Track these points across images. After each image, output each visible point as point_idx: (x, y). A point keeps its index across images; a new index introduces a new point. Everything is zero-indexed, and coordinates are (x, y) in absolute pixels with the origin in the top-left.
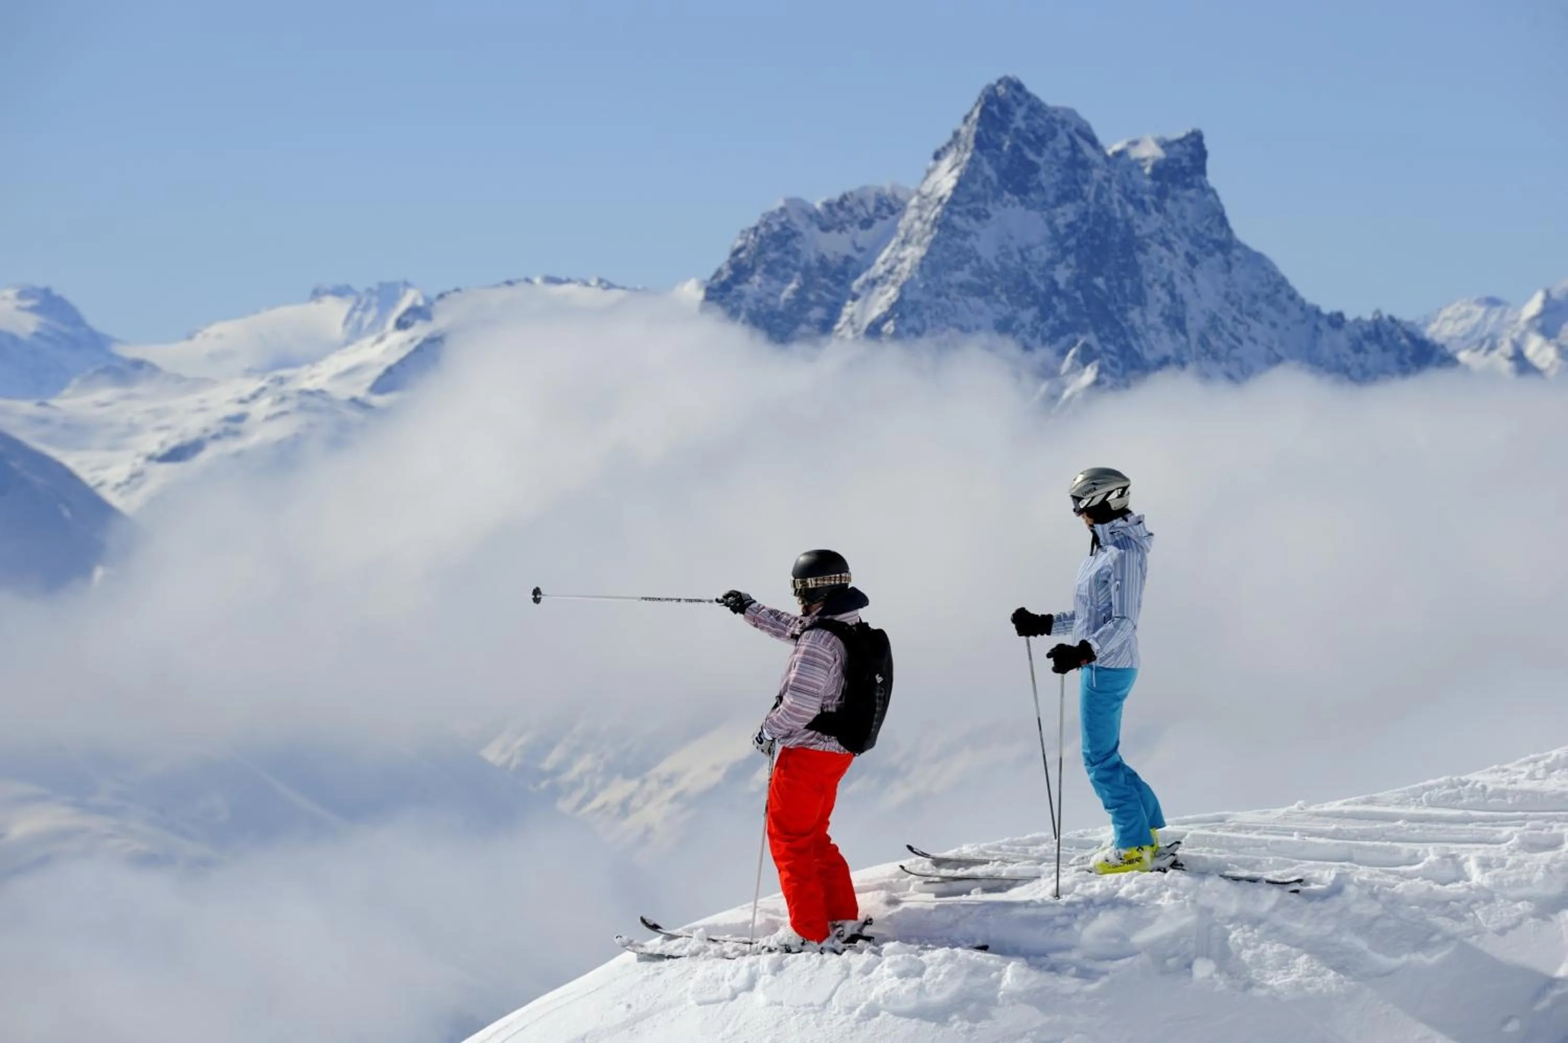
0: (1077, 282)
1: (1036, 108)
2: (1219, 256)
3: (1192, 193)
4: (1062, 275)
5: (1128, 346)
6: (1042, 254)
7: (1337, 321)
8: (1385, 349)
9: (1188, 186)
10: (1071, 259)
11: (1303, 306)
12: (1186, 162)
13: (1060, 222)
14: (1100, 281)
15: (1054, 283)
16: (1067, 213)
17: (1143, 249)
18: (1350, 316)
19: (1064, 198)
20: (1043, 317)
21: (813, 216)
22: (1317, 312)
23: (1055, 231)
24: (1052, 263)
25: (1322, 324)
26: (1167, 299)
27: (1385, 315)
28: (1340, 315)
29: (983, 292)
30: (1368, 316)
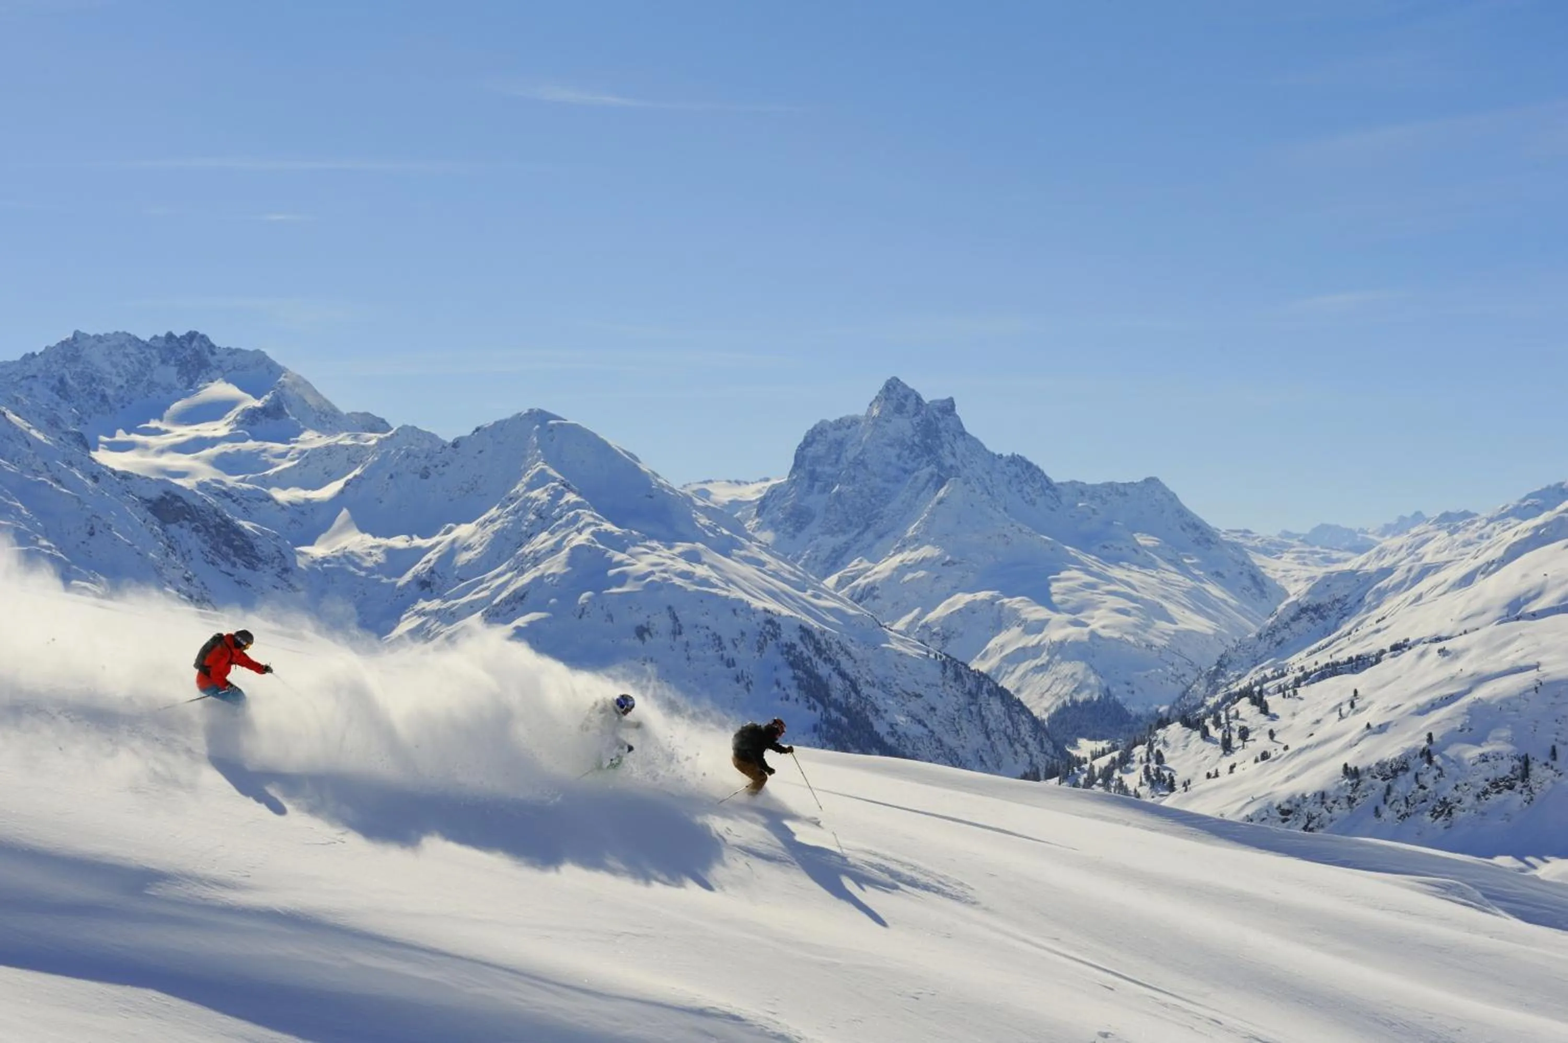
0: (922, 441)
1: (905, 386)
2: (962, 437)
3: (951, 417)
4: (917, 440)
5: (939, 462)
6: (910, 432)
7: (1000, 457)
8: (1016, 466)
9: (949, 415)
10: (919, 434)
11: (989, 452)
12: (949, 408)
13: (915, 422)
14: (929, 441)
15: (914, 442)
16: (917, 419)
17: (940, 432)
18: (1004, 455)
19: (915, 415)
20: (911, 453)
21: (831, 424)
22: (994, 454)
23: (912, 424)
24: (914, 436)
25: (996, 458)
26: (950, 447)
27: (1016, 453)
28: (1001, 455)
29: (891, 445)
30: (1010, 454)
